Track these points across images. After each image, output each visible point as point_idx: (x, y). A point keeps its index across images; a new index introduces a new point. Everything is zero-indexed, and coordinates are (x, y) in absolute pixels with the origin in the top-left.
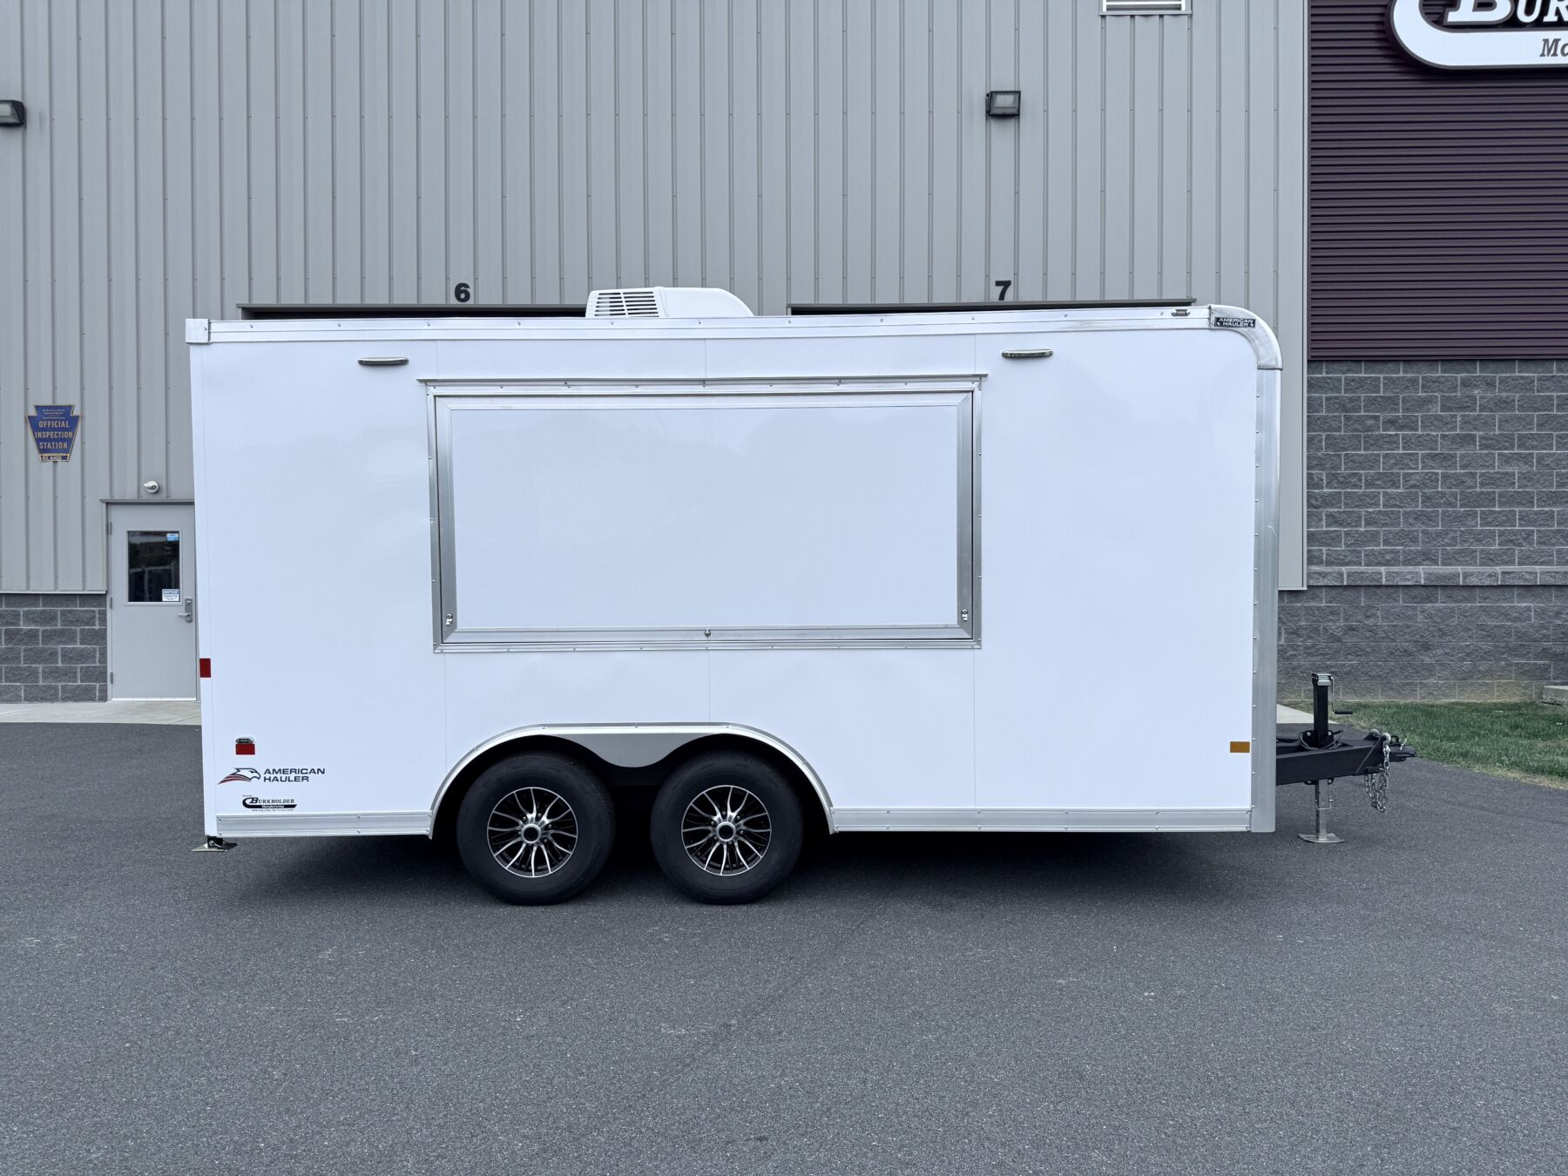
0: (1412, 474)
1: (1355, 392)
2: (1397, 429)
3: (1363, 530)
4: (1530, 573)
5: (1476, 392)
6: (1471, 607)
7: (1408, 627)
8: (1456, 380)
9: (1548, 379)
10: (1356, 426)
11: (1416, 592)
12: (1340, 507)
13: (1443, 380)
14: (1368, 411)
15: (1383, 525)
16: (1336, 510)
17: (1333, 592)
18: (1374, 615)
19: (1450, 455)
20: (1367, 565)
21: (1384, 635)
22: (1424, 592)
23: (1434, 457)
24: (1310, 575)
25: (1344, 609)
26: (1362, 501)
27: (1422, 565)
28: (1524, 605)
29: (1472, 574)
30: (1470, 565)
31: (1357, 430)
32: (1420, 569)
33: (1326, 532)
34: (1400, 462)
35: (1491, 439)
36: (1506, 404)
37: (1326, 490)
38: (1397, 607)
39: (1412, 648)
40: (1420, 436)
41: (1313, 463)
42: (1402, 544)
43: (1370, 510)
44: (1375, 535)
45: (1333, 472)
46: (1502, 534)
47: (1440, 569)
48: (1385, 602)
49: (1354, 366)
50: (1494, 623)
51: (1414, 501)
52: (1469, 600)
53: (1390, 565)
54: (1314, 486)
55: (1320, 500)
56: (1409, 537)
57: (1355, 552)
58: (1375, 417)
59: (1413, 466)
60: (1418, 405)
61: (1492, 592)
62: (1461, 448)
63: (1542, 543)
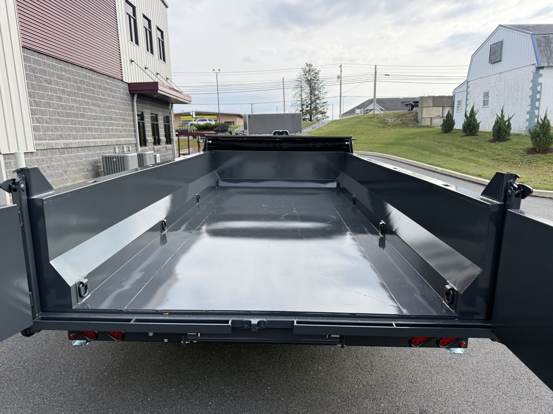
0: (54, 103)
1: (35, 65)
2: (48, 84)
3: (45, 125)
4: (83, 142)
5: (63, 73)
7: (61, 164)
8: (59, 67)
10: (38, 80)
12: (38, 115)
13: (55, 66)
14: (40, 74)
15: (50, 124)
16: (38, 116)
17: (42, 152)
18: (53, 161)
19: (61, 97)
20: (48, 140)
21: (56, 168)
22: (62, 149)
23: (58, 97)
24: (36, 145)
25: (45, 159)
26: (43, 113)
27: (60, 140)
28: (82, 154)
29: (72, 142)
30: (70, 139)
31: (38, 82)
33: (37, 126)
34: (50, 98)
35: (68, 92)
36: (69, 79)
37: (34, 107)
38: (57, 157)
39: (62, 172)
40: (53, 88)
41: (30, 95)
42: (55, 132)
43: (46, 117)
44: (48, 127)
45: (35, 99)
46: (75, 128)
47: (64, 141)
49: (33, 54)
50: (77, 161)
51: (55, 114)
52: (72, 153)
53: (54, 140)
54: (31, 105)
55: (33, 111)
56: (56, 129)
57: (45, 134)
58: (42, 78)
59: (53, 100)
60: (51, 75)
61: (76, 149)
62: (63, 94)
63: (82, 132)
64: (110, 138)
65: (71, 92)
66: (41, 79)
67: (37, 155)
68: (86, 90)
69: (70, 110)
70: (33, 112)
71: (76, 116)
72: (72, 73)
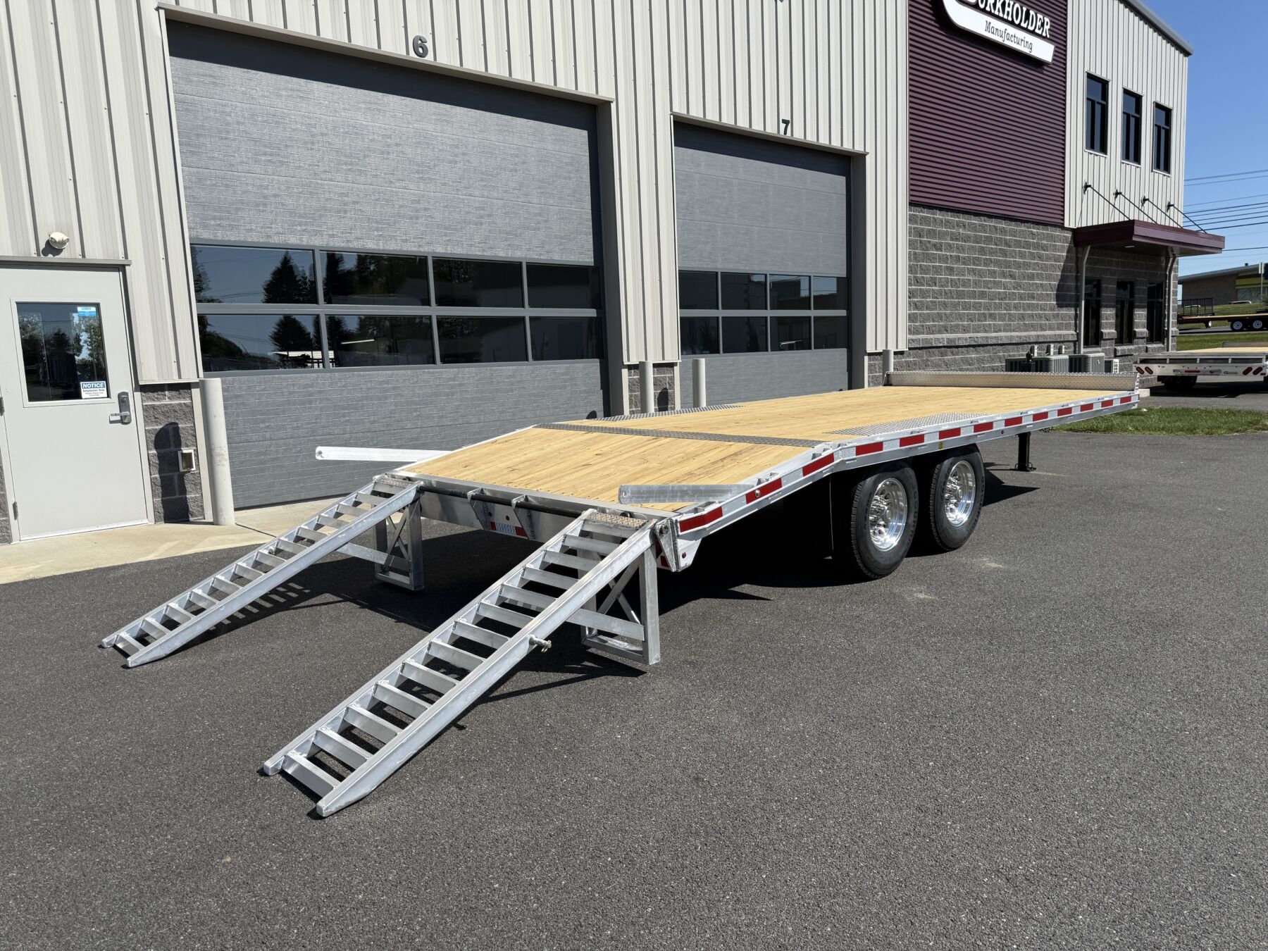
0: (941, 278)
4: (977, 338)
5: (961, 231)
8: (955, 223)
11: (942, 349)
13: (950, 221)
14: (927, 238)
15: (932, 309)
17: (915, 351)
20: (927, 334)
23: (947, 267)
24: (910, 341)
25: (919, 362)
26: (924, 294)
27: (944, 334)
28: (973, 356)
29: (960, 338)
31: (924, 249)
32: (945, 336)
33: (913, 314)
34: (937, 270)
36: (967, 239)
37: (913, 287)
40: (944, 255)
42: (938, 322)
46: (968, 315)
47: (949, 336)
48: (931, 356)
49: (923, 209)
51: (941, 294)
53: (935, 334)
54: (910, 284)
56: (940, 317)
57: (923, 326)
58: (929, 242)
59: (941, 274)
60: (942, 235)
61: (964, 349)
62: (956, 263)
63: (979, 320)
64: (1025, 331)
65: (969, 257)
66: (928, 245)
67: (909, 355)
68: (992, 252)
69: (963, 286)
70: (912, 294)
71: (973, 295)
72: (974, 228)
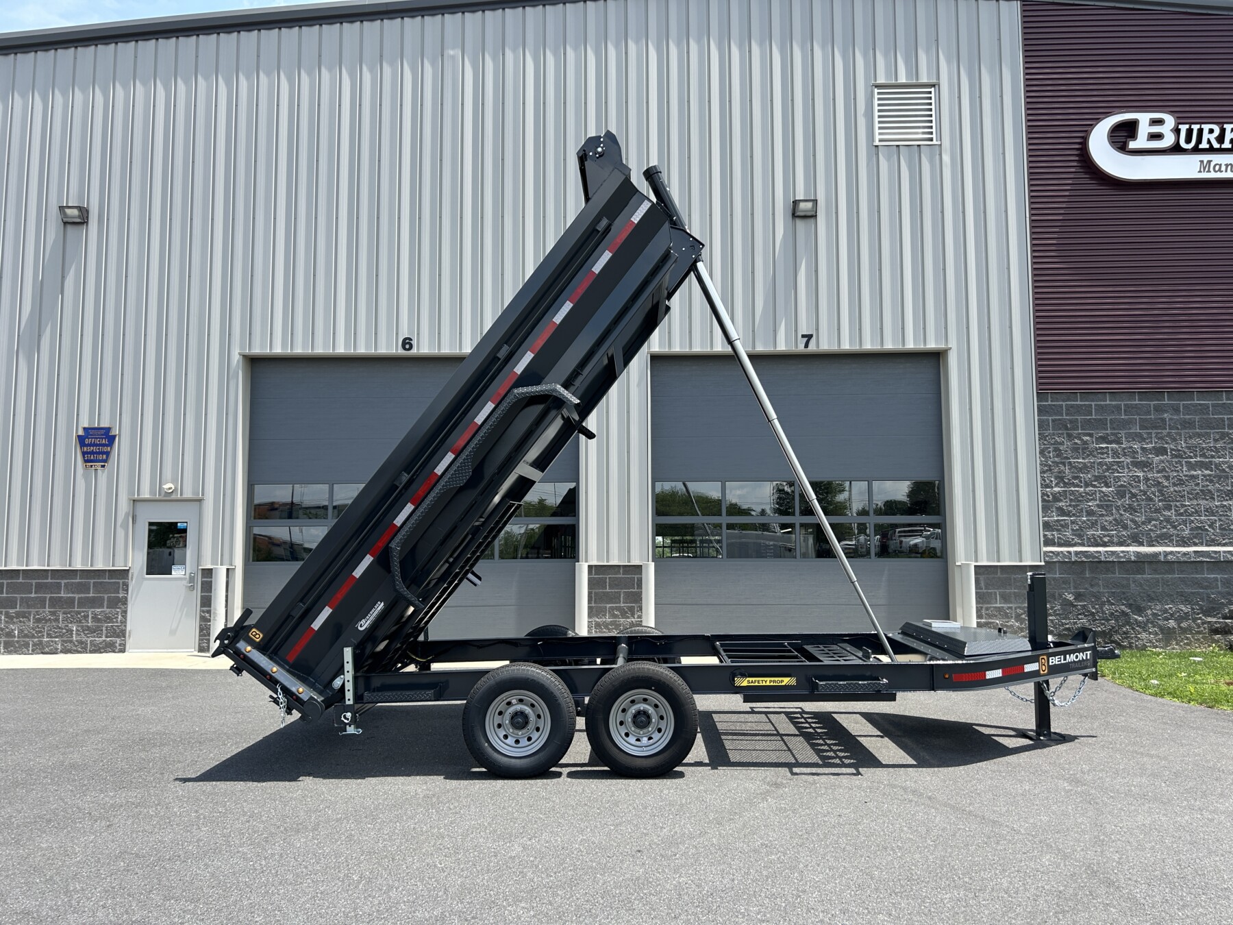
0: (1121, 476)
1: (1073, 416)
2: (1107, 443)
3: (1085, 519)
4: (1215, 552)
5: (1166, 415)
6: (1171, 578)
7: (1124, 593)
8: (1150, 407)
9: (1218, 405)
11: (1128, 566)
14: (1084, 429)
15: (1100, 515)
16: (1063, 504)
17: (1065, 567)
18: (1098, 585)
19: (1148, 462)
20: (1089, 546)
22: (1134, 564)
23: (1136, 464)
24: (1046, 554)
25: (1073, 580)
26: (1083, 497)
28: (1213, 576)
29: (1170, 553)
32: (1131, 549)
33: (1058, 521)
34: (1110, 467)
35: (1179, 450)
36: (1185, 425)
37: (1055, 489)
38: (1114, 577)
40: (1124, 449)
41: (1046, 469)
44: (1094, 523)
46: (1191, 522)
47: (1145, 549)
48: (1104, 574)
49: (1071, 396)
50: (1190, 590)
52: (1171, 571)
53: (1109, 546)
55: (1051, 496)
56: (1121, 525)
57: (1080, 536)
59: (1120, 471)
60: (1122, 425)
62: (1157, 457)
67: (1048, 571)
69: (1178, 485)
72: (1200, 410)
